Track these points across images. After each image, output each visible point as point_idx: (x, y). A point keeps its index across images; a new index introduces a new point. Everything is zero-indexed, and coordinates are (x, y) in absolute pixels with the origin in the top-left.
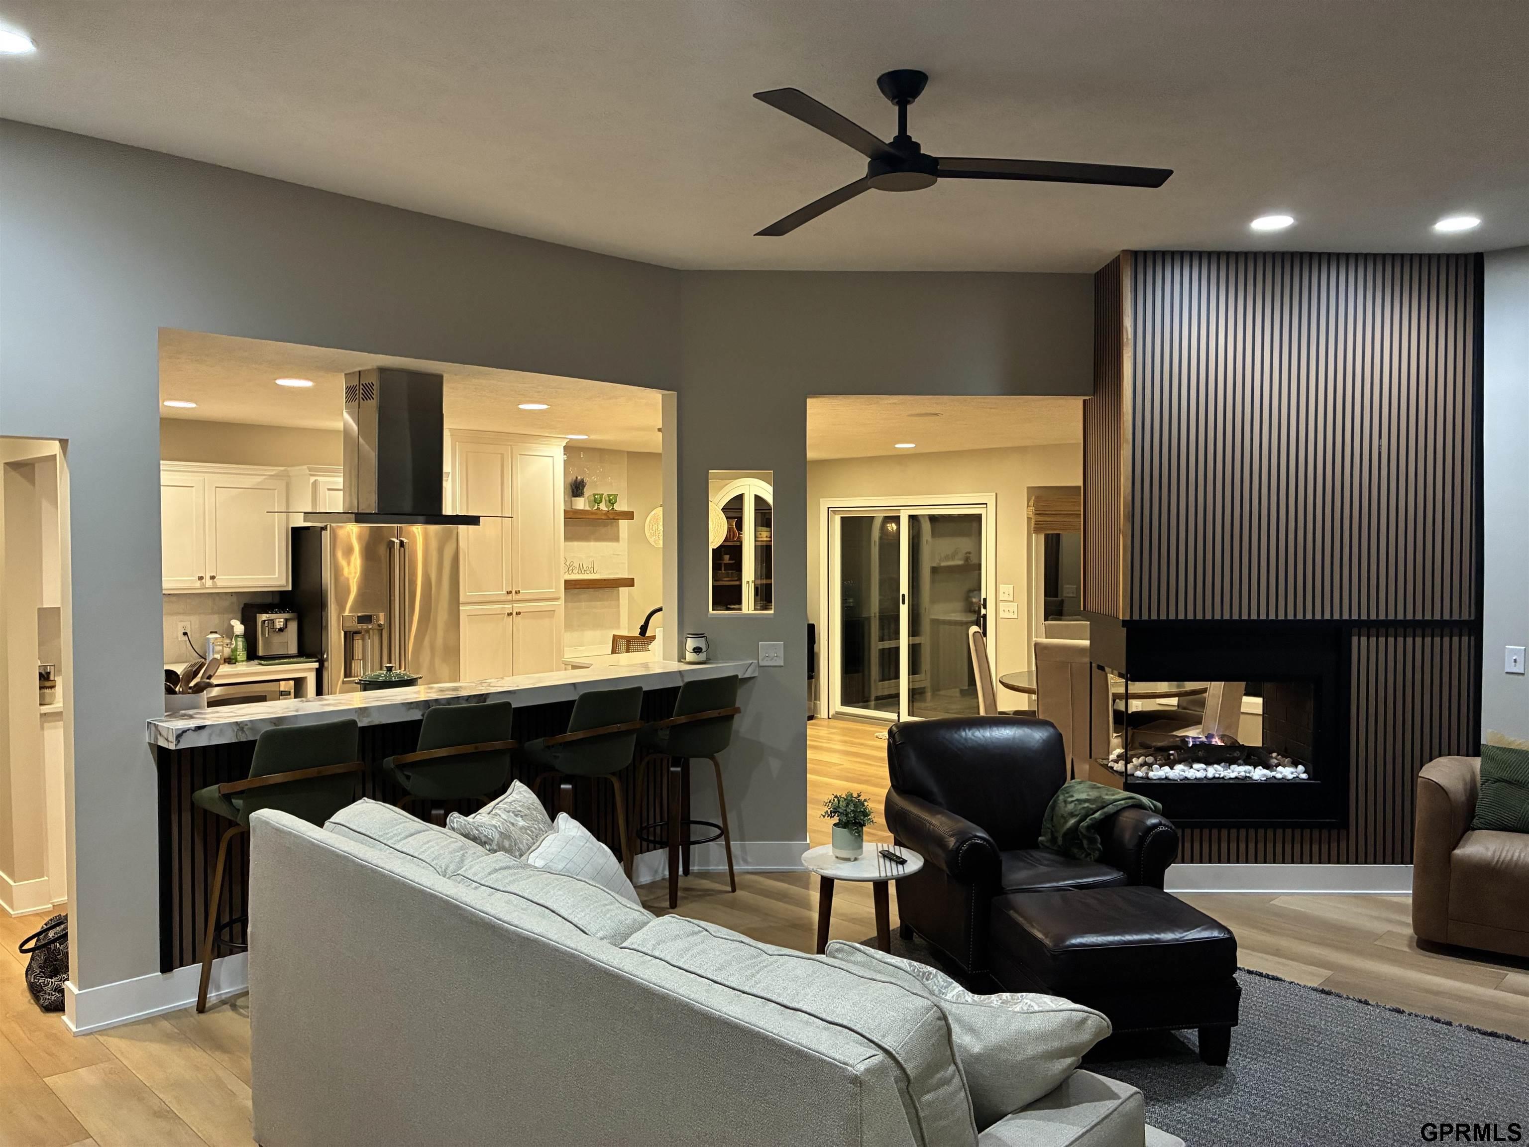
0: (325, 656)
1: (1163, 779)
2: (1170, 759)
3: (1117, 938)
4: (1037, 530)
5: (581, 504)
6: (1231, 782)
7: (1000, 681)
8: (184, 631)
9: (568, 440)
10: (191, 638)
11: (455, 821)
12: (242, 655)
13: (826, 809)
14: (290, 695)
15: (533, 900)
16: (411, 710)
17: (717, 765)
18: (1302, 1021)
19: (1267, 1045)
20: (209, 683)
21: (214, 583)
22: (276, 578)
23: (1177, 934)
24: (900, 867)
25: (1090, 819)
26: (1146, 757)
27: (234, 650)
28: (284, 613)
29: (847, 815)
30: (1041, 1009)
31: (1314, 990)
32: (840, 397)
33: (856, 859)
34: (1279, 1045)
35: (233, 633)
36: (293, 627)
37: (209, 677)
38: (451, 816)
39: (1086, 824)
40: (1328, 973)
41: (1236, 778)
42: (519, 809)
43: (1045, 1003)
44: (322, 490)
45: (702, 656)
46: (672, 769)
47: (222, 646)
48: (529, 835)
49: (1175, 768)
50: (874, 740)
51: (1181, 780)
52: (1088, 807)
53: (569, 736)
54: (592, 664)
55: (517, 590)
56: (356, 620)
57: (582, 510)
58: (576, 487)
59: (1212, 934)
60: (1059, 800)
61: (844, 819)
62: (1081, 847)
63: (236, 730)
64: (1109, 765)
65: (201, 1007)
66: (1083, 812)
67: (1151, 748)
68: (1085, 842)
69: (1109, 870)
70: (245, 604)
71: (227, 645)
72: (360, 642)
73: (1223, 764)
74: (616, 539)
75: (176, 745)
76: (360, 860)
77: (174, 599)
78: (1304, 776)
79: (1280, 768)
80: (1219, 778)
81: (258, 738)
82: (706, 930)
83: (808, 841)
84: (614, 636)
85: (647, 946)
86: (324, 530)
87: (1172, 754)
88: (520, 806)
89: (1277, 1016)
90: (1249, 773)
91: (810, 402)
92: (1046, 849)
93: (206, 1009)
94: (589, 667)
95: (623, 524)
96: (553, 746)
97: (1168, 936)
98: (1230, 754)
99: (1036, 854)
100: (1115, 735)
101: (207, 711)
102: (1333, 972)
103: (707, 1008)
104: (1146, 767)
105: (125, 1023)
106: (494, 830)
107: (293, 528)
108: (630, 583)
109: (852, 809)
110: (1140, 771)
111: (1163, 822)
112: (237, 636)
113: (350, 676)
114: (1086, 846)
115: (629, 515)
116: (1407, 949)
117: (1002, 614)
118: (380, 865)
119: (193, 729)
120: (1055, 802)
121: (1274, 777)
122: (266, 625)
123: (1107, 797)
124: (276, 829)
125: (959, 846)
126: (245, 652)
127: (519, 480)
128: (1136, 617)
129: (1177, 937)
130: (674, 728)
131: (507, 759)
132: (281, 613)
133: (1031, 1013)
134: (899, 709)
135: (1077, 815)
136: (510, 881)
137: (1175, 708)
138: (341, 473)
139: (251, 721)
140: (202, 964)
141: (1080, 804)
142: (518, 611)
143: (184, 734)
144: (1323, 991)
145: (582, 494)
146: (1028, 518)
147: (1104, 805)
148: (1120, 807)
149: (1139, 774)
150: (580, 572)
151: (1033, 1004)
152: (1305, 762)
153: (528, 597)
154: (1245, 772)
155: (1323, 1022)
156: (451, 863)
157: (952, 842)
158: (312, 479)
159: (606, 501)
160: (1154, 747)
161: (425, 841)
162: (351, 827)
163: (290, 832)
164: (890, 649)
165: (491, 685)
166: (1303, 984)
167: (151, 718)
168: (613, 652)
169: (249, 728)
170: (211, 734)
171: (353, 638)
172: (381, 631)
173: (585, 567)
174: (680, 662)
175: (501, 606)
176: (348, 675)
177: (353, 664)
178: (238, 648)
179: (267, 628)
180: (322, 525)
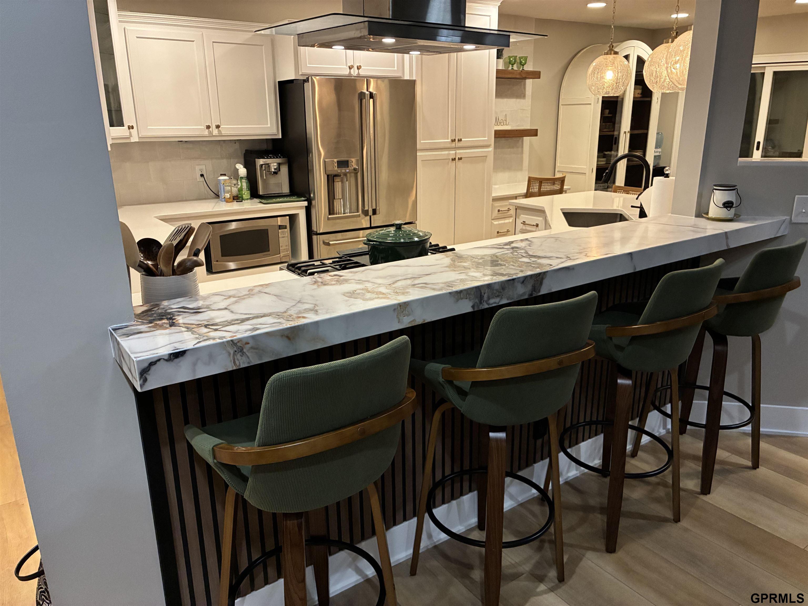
0: (312, 195)
8: (201, 173)
10: (207, 178)
12: (246, 194)
14: (286, 228)
20: (196, 261)
21: (220, 132)
22: (268, 127)
27: (240, 190)
28: (277, 158)
35: (239, 175)
36: (284, 170)
45: (732, 213)
47: (231, 186)
55: (460, 138)
56: (336, 165)
57: (502, 70)
63: (232, 352)
70: (246, 150)
71: (235, 185)
72: (340, 183)
74: (522, 95)
77: (191, 146)
84: (529, 177)
86: (306, 82)
95: (530, 82)
107: (279, 82)
108: (534, 133)
112: (242, 178)
113: (333, 214)
115: (536, 75)
119: (166, 358)
122: (263, 168)
126: (249, 192)
132: (274, 158)
139: (253, 337)
142: (460, 157)
143: (153, 368)
153: (468, 145)
159: (518, 62)
169: (252, 348)
170: (195, 364)
171: (334, 182)
172: (356, 174)
173: (500, 120)
174: (703, 217)
175: (447, 152)
176: (331, 212)
177: (335, 203)
178: (243, 188)
179: (264, 171)
180: (305, 78)
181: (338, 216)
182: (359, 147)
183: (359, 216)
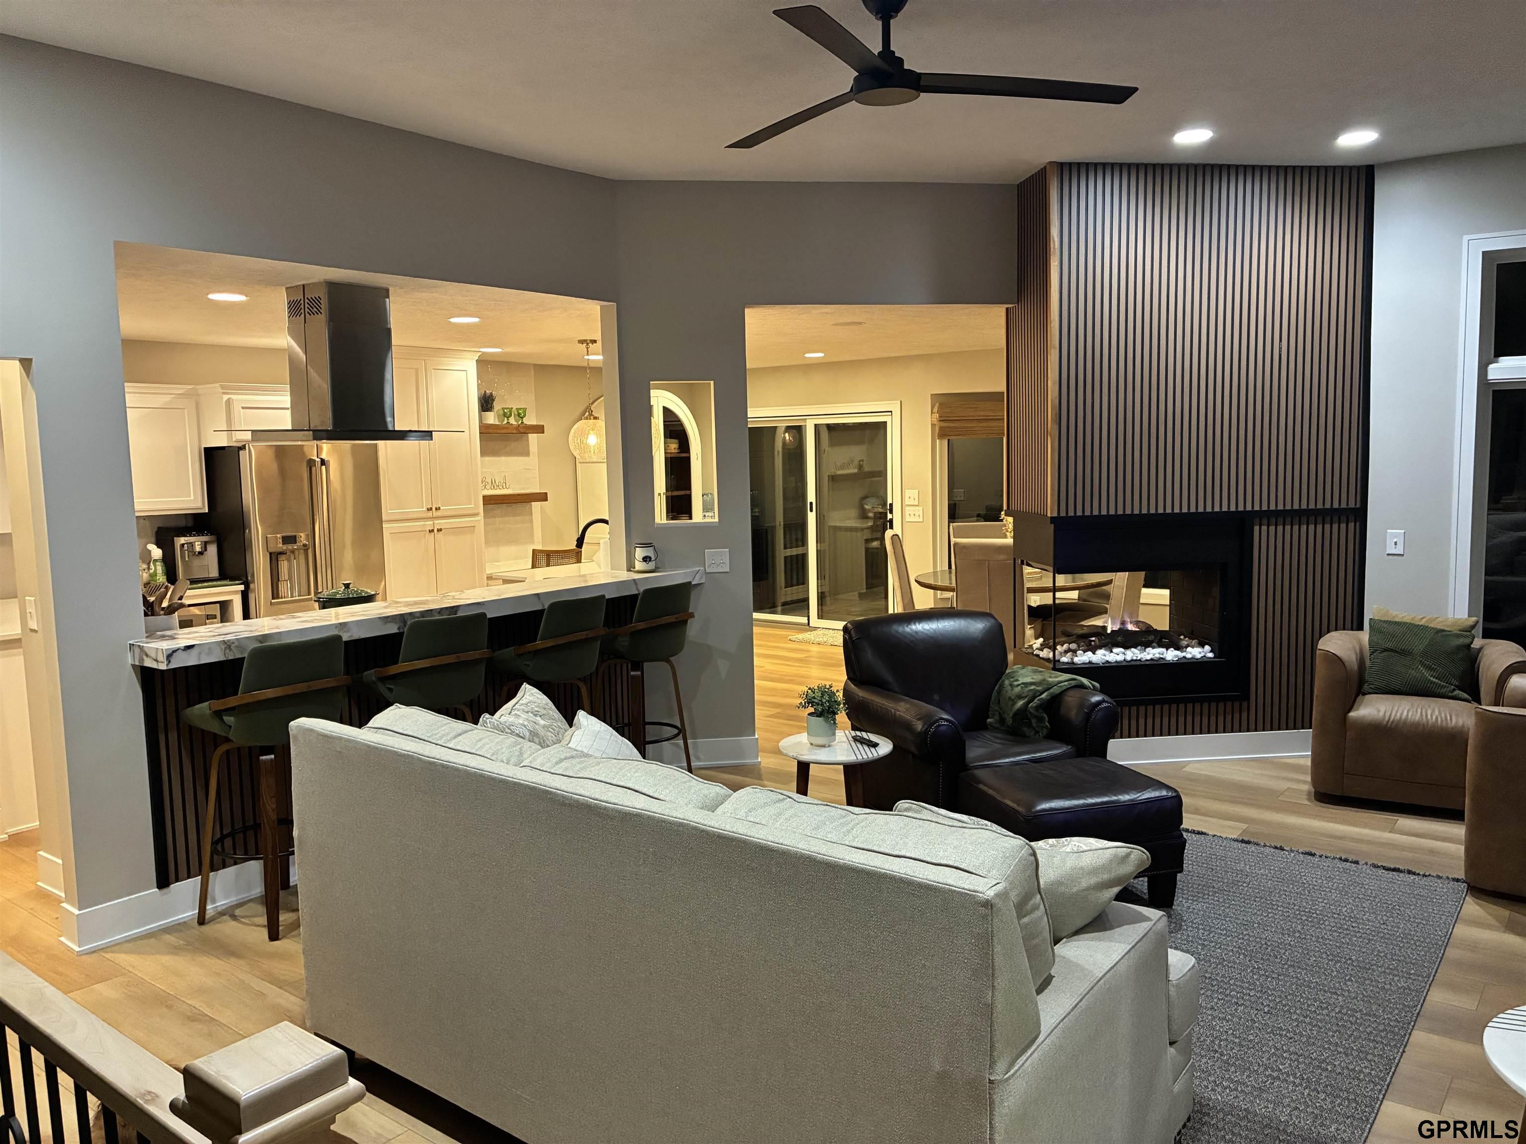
0: (250, 578)
1: (1086, 664)
2: (1091, 645)
3: (1081, 802)
4: (941, 436)
5: (491, 418)
6: (1147, 663)
7: (916, 581)
9: (481, 353)
11: (488, 722)
13: (800, 700)
14: (216, 618)
15: (612, 782)
16: (388, 624)
17: (673, 667)
18: (1229, 867)
19: (1204, 888)
20: (181, 603)
22: (189, 500)
23: (1131, 795)
24: (873, 749)
25: (1038, 700)
26: (1069, 644)
27: (154, 575)
28: (203, 535)
29: (822, 705)
30: (1089, 848)
31: (1235, 841)
32: (777, 307)
33: (829, 746)
34: (1214, 887)
35: (151, 558)
36: (213, 550)
37: (181, 598)
38: (484, 717)
39: (1035, 705)
40: (1244, 826)
41: (1152, 659)
42: (536, 709)
43: (1090, 843)
44: (237, 408)
45: (652, 565)
46: (632, 673)
47: (140, 572)
48: (552, 733)
49: (1097, 652)
50: (789, 643)
51: (1103, 664)
52: (1034, 689)
53: (539, 644)
54: (526, 578)
55: (437, 506)
56: (281, 541)
57: (492, 425)
58: (485, 401)
59: (1161, 793)
60: (1004, 684)
61: (820, 708)
62: (1029, 725)
63: (224, 648)
64: (1035, 653)
65: (202, 920)
66: (1031, 694)
67: (1073, 636)
68: (1034, 721)
69: (1058, 745)
70: (159, 528)
71: (146, 569)
72: (286, 562)
73: (1139, 648)
74: (526, 453)
75: (167, 665)
76: (428, 757)
78: (1211, 655)
79: (1189, 649)
80: (1136, 660)
81: (246, 655)
82: (790, 798)
83: (757, 737)
84: (534, 551)
85: (741, 814)
86: (241, 449)
87: (1093, 641)
88: (536, 707)
89: (1207, 864)
90: (1163, 654)
91: (747, 311)
92: (995, 729)
93: (206, 921)
94: (524, 581)
95: (533, 437)
96: (522, 654)
97: (1125, 797)
98: (1145, 638)
99: (988, 735)
100: (1029, 627)
101: (180, 632)
102: (1248, 825)
103: (830, 858)
104: (1070, 653)
105: (128, 939)
106: (524, 728)
107: (206, 449)
108: (543, 497)
109: (827, 699)
110: (1065, 656)
111: (1106, 699)
112: (156, 561)
113: (278, 598)
114: (1034, 725)
115: (539, 429)
116: (1306, 802)
117: (908, 519)
118: (450, 761)
119: (183, 648)
120: (1002, 686)
121: (1184, 657)
122: (185, 548)
123: (1050, 680)
124: (323, 735)
125: (927, 729)
126: (165, 577)
127: (434, 394)
128: (1063, 514)
129: (1132, 798)
130: (634, 634)
131: (482, 669)
132: (199, 535)
133: (1081, 852)
134: (809, 613)
135: (1026, 697)
136: (581, 768)
137: (1077, 601)
138: (288, 391)
139: (237, 639)
140: (200, 877)
141: (1026, 687)
142: (439, 528)
143: (175, 654)
144: (1243, 841)
145: (491, 408)
146: (932, 424)
147: (1050, 686)
148: (1065, 688)
149: (1064, 659)
150: (492, 488)
151: (1081, 845)
152: (1211, 643)
153: (448, 514)
154: (1159, 654)
155: (1248, 867)
156: (511, 757)
157: (919, 726)
158: (226, 397)
159: (514, 414)
160: (1075, 634)
161: (477, 738)
162: (396, 730)
163: (340, 737)
164: (797, 555)
165: (456, 597)
166: (1224, 836)
167: (133, 640)
168: (533, 567)
169: (236, 646)
170: (200, 653)
171: (278, 561)
172: (306, 551)
173: (497, 483)
174: (631, 571)
175: (422, 523)
176: (275, 596)
177: (280, 586)
178: (158, 572)
179: (187, 552)
180: (240, 445)
181: (283, 600)
182: (309, 520)
183: (311, 599)
